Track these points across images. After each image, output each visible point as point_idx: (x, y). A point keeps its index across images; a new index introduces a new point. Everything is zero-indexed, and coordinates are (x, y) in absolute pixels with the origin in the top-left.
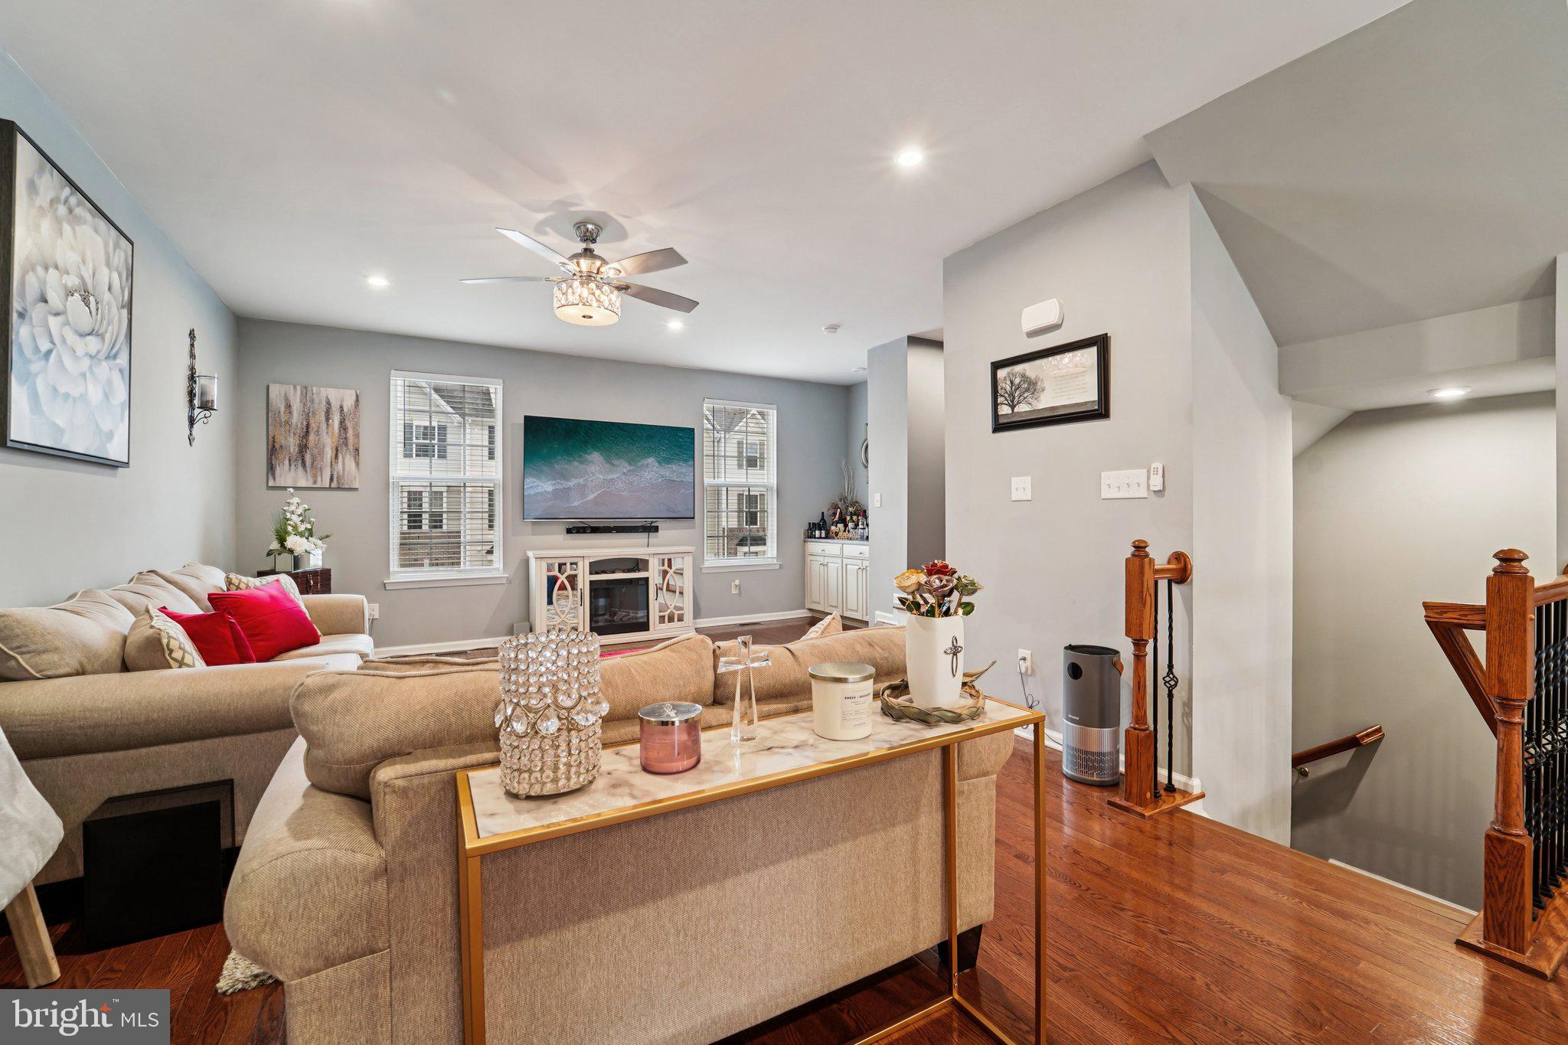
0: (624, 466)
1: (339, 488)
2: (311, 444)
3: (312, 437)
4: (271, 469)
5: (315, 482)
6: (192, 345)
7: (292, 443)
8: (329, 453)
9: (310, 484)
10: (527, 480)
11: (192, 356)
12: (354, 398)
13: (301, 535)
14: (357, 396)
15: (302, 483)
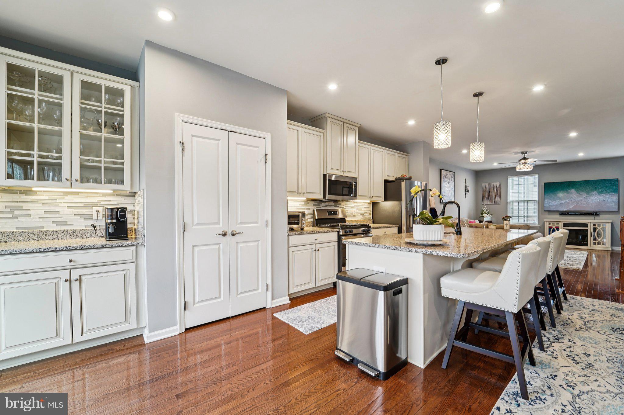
0: (584, 195)
1: (496, 204)
2: (490, 195)
3: (490, 193)
4: (483, 201)
5: (491, 203)
6: (466, 181)
7: (486, 195)
8: (494, 196)
9: (490, 203)
10: (546, 200)
11: (466, 183)
12: (499, 184)
13: (486, 214)
14: (500, 183)
15: (489, 203)
